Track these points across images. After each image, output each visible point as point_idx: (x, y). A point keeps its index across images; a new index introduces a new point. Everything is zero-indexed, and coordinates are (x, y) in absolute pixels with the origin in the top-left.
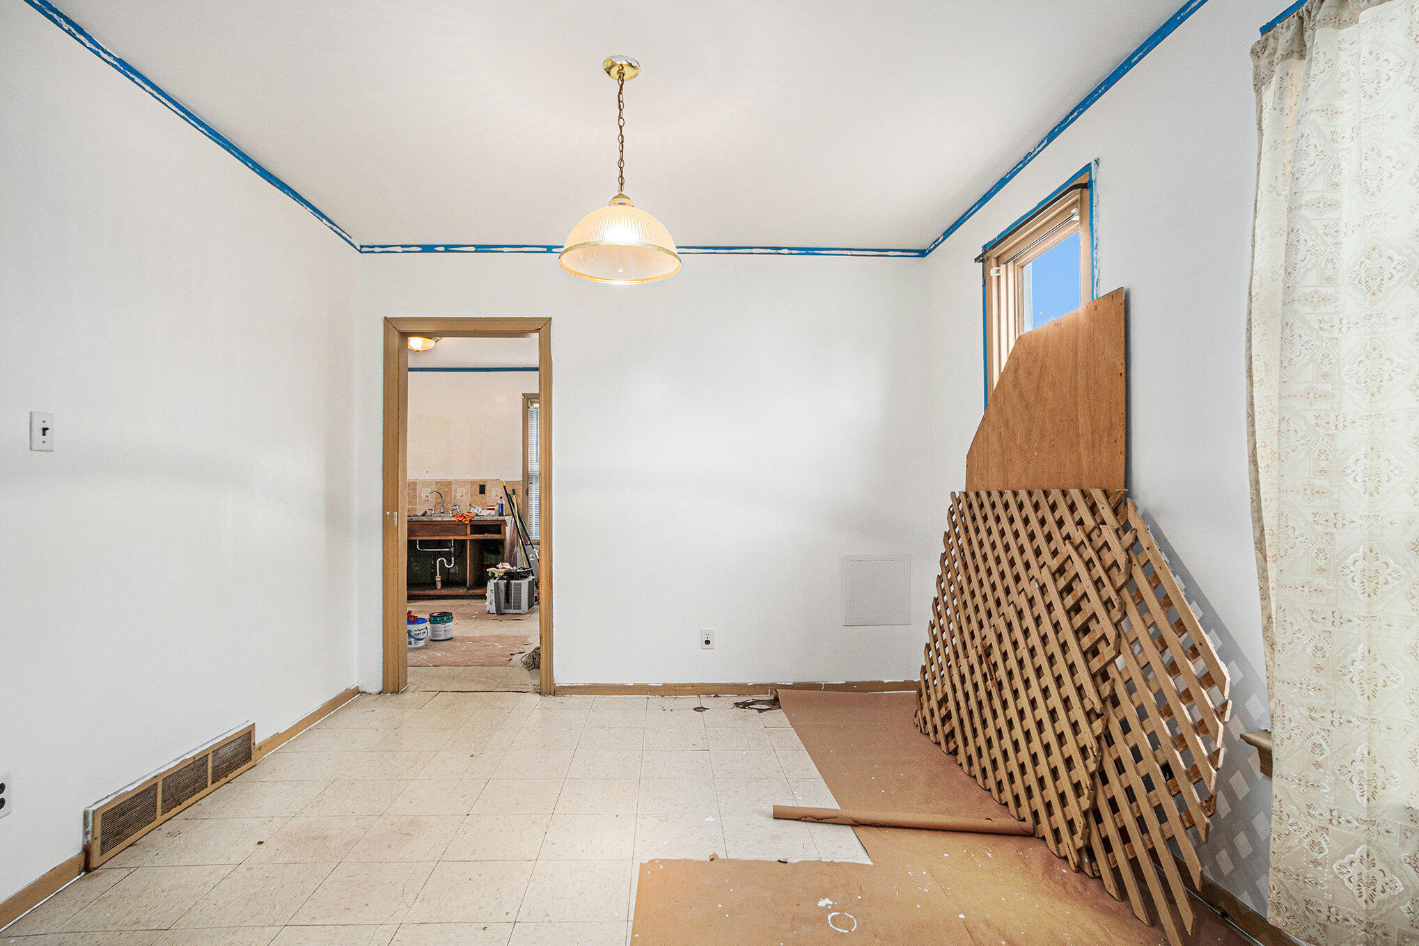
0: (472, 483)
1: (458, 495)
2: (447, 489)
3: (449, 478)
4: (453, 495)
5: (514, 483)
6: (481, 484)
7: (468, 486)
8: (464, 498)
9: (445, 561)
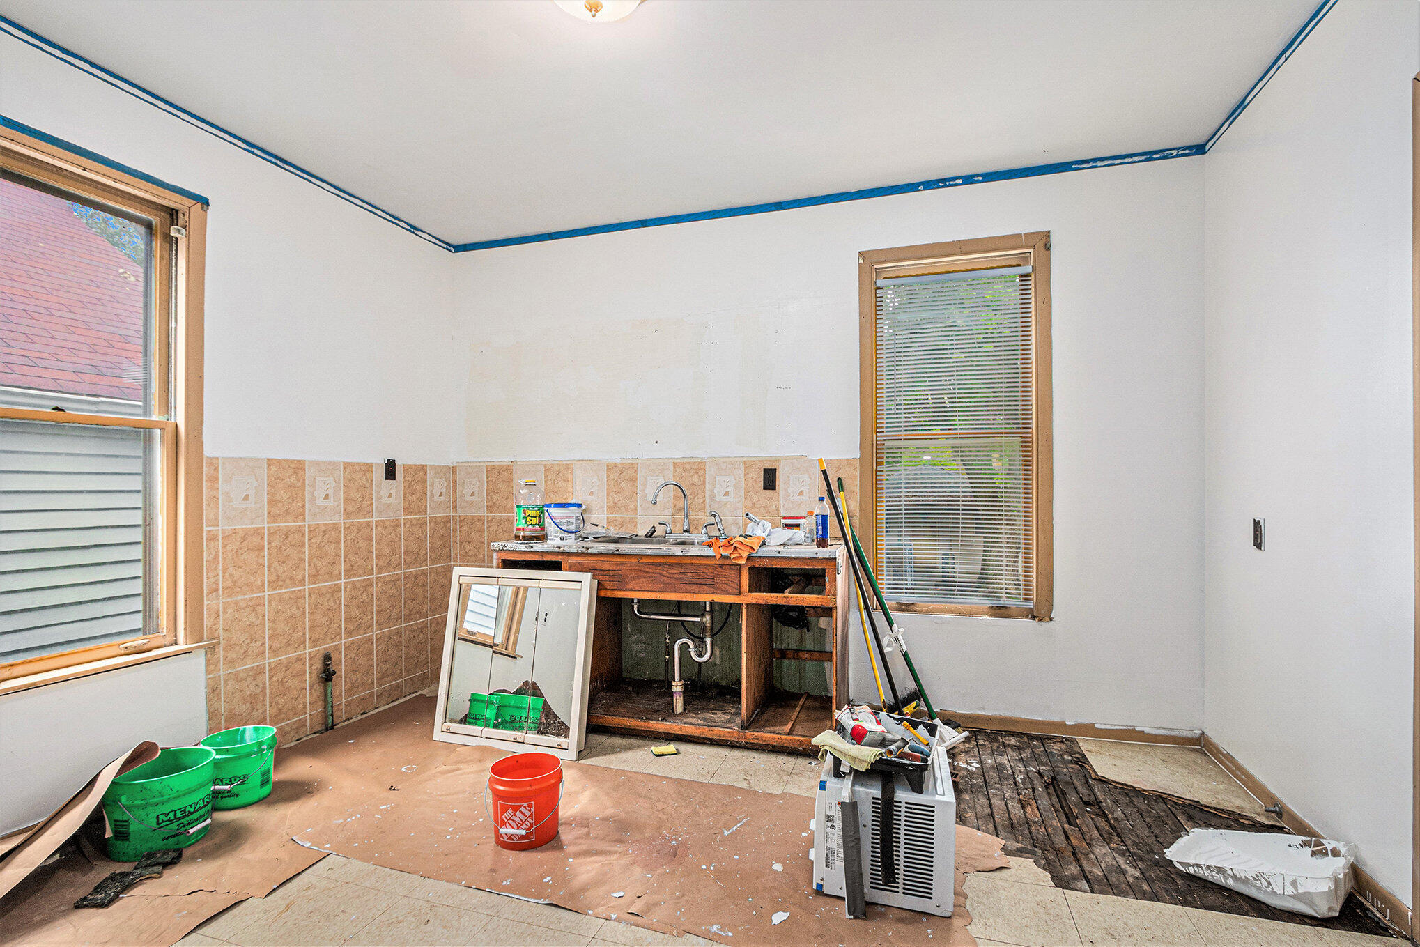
0: (748, 465)
1: (719, 491)
2: (695, 479)
3: (701, 454)
4: (707, 493)
5: (841, 464)
6: (768, 466)
7: (740, 472)
8: (730, 499)
9: (691, 645)
